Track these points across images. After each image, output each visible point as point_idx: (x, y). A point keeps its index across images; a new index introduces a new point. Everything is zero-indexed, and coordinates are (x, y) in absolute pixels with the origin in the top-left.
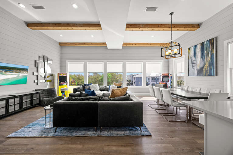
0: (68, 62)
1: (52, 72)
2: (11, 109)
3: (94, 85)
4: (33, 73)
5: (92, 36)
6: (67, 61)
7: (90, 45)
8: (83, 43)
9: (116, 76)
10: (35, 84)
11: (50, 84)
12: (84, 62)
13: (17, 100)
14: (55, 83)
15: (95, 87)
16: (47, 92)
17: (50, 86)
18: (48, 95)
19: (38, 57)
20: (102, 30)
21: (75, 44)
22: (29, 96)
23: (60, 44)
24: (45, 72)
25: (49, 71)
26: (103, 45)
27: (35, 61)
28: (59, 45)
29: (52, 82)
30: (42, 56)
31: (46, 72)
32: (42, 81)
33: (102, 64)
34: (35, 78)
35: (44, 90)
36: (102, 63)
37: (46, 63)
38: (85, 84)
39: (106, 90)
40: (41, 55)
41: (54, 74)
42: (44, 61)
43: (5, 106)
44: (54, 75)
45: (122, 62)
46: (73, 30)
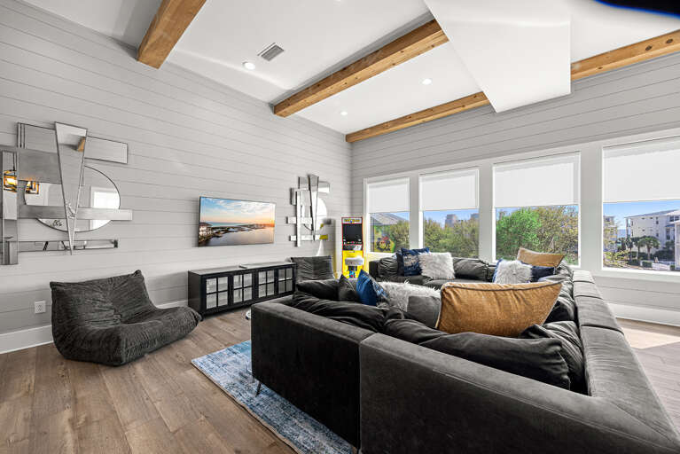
0: (368, 185)
1: (328, 215)
2: (237, 298)
3: (434, 254)
4: (287, 219)
5: (427, 82)
6: (366, 180)
7: (426, 119)
8: (405, 118)
9: (562, 220)
10: (291, 244)
11: (324, 246)
12: (408, 180)
13: (248, 278)
14: (337, 243)
15: (438, 261)
16: (312, 266)
17: (325, 250)
18: (316, 274)
19: (297, 181)
20: (447, 40)
21: (384, 128)
22: (271, 273)
23: (348, 137)
24: (312, 216)
25: (321, 213)
26: (475, 103)
27: (291, 190)
28: (347, 140)
29: (329, 240)
30: (306, 177)
31: (314, 215)
32: (304, 237)
33: (473, 177)
34: (291, 230)
35: (307, 260)
36: (471, 174)
37: (314, 194)
38: (403, 251)
39: (483, 276)
40: (304, 176)
41: (335, 221)
42: (310, 189)
43: (226, 288)
44: (335, 224)
45: (573, 156)
46: (360, 81)
